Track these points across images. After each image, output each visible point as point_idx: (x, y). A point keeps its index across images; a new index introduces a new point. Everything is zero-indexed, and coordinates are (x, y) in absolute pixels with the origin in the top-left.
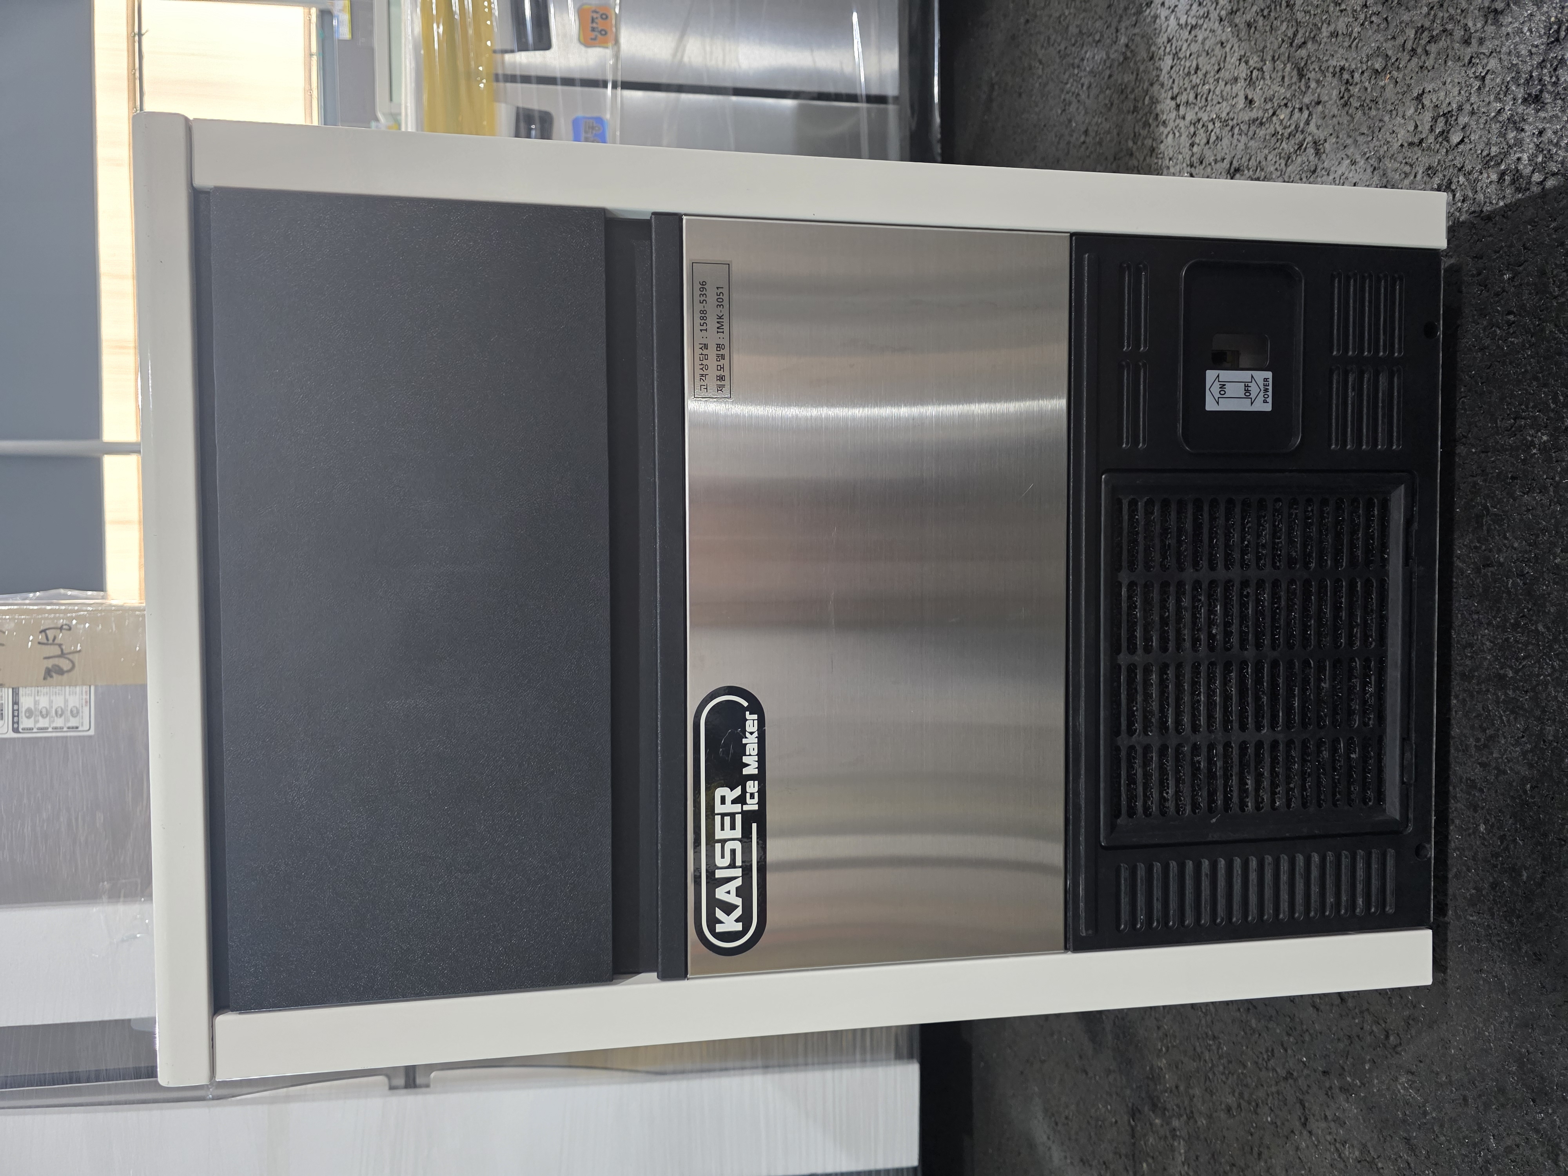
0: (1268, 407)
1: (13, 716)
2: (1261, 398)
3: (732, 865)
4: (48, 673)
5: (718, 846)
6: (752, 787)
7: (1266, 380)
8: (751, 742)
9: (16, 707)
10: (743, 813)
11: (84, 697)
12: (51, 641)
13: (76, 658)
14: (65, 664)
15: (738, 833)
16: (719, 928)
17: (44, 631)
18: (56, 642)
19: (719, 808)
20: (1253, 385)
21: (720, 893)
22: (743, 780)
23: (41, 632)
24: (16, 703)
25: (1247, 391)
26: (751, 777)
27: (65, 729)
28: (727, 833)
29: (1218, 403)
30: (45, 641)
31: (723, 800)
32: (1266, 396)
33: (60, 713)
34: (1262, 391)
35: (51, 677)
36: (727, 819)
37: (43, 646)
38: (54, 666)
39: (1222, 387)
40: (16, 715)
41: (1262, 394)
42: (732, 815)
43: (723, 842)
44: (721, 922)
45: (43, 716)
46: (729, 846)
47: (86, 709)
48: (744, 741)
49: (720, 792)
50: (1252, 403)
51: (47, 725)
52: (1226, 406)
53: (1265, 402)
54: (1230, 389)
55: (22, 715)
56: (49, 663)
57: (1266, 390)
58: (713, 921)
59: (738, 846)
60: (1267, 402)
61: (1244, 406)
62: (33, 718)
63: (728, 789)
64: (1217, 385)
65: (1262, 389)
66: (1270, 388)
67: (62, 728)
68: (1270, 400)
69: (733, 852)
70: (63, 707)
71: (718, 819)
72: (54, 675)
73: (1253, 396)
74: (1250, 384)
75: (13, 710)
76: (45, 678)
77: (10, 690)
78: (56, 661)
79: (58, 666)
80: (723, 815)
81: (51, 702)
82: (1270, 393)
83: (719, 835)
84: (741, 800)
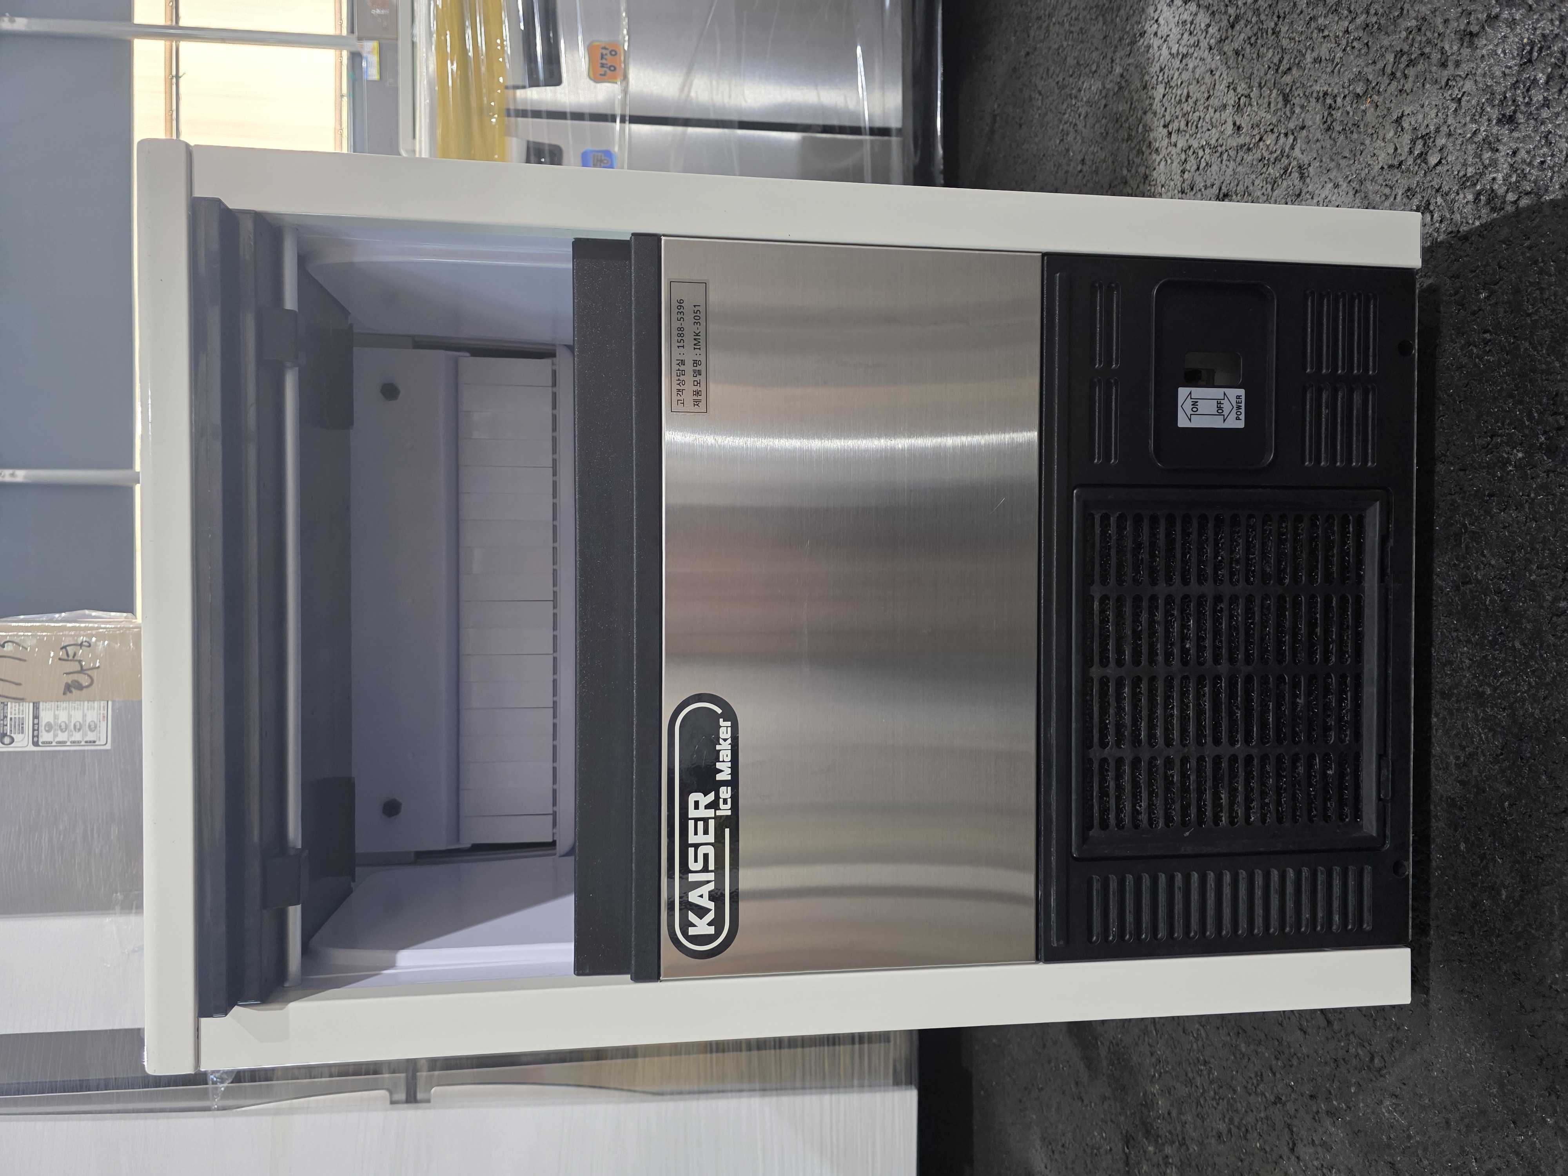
0: (1241, 424)
1: (34, 730)
2: (1233, 415)
3: (705, 869)
4: (68, 688)
5: (691, 851)
6: (725, 793)
7: (1238, 397)
8: (724, 749)
9: (36, 721)
10: (716, 818)
11: (102, 712)
12: (71, 658)
13: (94, 674)
14: (84, 680)
15: (711, 838)
16: (692, 931)
17: (64, 647)
18: (76, 658)
19: (692, 813)
20: (1226, 402)
21: (693, 897)
22: (716, 786)
23: (62, 648)
24: (36, 717)
25: (1220, 408)
26: (725, 783)
27: (83, 743)
28: (701, 838)
29: (1190, 420)
30: (66, 657)
31: (697, 804)
32: (1239, 413)
33: (78, 728)
34: (1235, 408)
35: (71, 692)
36: (701, 824)
37: (64, 662)
38: (74, 681)
39: (1195, 404)
40: (36, 729)
41: (1234, 410)
42: (705, 820)
43: (696, 846)
44: (695, 926)
45: (62, 730)
46: (702, 850)
47: (104, 724)
48: (718, 747)
49: (693, 797)
50: (1224, 420)
51: (65, 739)
52: (1198, 423)
53: (1238, 419)
54: (1202, 407)
55: (42, 728)
56: (69, 679)
57: (1239, 408)
58: (686, 925)
59: (711, 851)
60: (1239, 419)
61: (1217, 423)
62: (52, 733)
63: (702, 795)
64: (1189, 402)
65: (1235, 406)
66: (1243, 405)
67: (79, 742)
68: (1242, 417)
69: (706, 856)
70: (81, 721)
71: (691, 823)
72: (73, 690)
73: (1226, 413)
74: (1222, 401)
75: (34, 724)
76: (64, 693)
77: (31, 705)
78: (75, 677)
79: (77, 682)
80: (696, 820)
81: (70, 717)
82: (1243, 410)
83: (692, 839)
84: (714, 805)
